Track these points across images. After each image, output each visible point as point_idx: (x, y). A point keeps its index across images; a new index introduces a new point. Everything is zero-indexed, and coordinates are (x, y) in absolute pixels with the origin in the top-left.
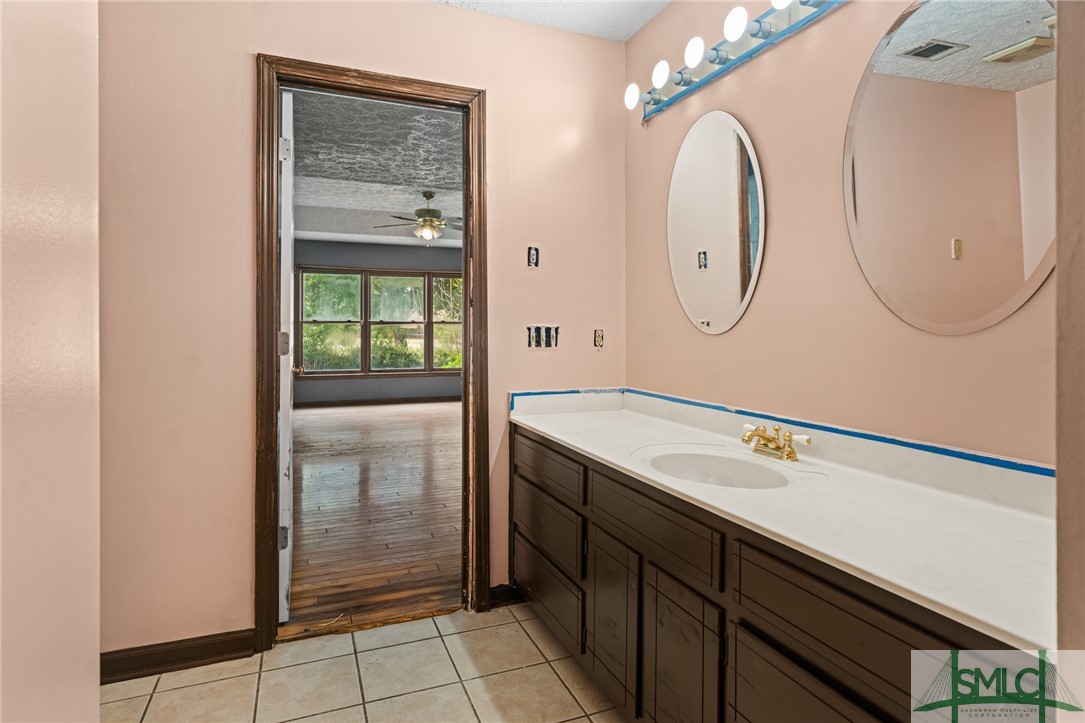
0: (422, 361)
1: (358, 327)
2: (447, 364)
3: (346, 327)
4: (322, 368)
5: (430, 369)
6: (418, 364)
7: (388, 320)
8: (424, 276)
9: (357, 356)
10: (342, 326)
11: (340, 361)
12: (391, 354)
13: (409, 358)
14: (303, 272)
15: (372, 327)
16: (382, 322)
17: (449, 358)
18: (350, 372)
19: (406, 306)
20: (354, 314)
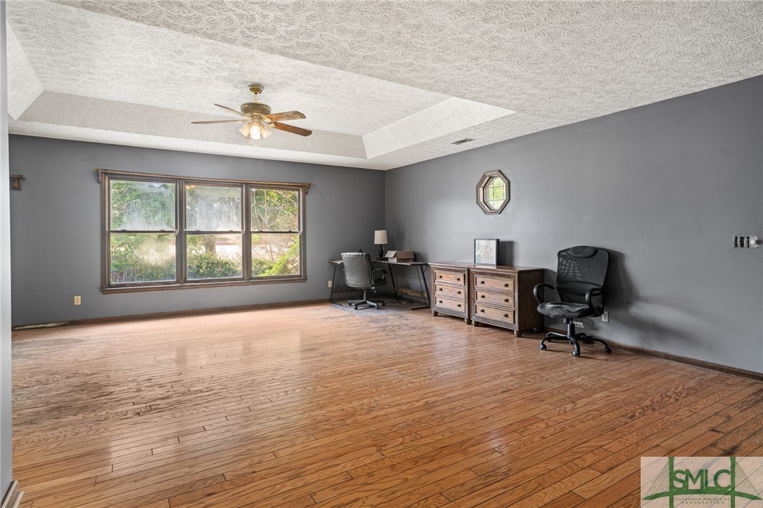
0: (240, 268)
1: (172, 237)
2: (264, 272)
3: (159, 237)
4: (133, 280)
5: (249, 277)
6: (235, 273)
7: (204, 229)
8: (241, 186)
9: (171, 266)
10: (155, 236)
11: (154, 272)
12: (208, 263)
13: (225, 266)
14: (110, 178)
15: (188, 236)
16: (198, 232)
17: (265, 266)
18: (164, 283)
19: (223, 216)
20: (168, 224)
